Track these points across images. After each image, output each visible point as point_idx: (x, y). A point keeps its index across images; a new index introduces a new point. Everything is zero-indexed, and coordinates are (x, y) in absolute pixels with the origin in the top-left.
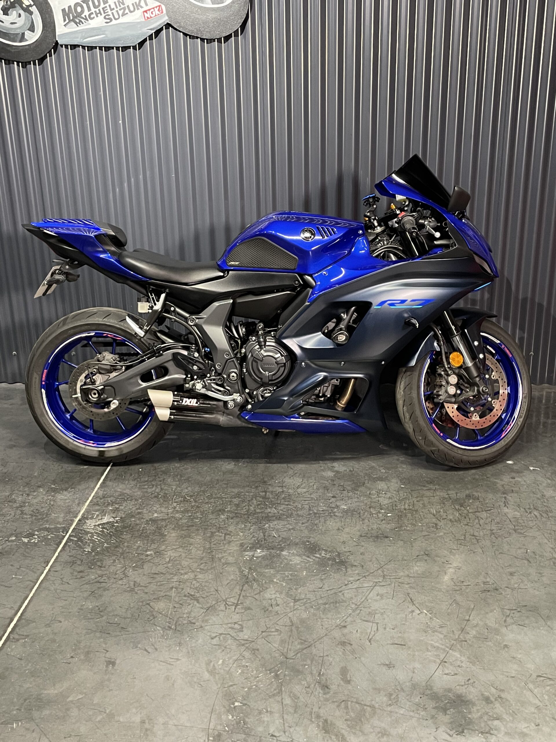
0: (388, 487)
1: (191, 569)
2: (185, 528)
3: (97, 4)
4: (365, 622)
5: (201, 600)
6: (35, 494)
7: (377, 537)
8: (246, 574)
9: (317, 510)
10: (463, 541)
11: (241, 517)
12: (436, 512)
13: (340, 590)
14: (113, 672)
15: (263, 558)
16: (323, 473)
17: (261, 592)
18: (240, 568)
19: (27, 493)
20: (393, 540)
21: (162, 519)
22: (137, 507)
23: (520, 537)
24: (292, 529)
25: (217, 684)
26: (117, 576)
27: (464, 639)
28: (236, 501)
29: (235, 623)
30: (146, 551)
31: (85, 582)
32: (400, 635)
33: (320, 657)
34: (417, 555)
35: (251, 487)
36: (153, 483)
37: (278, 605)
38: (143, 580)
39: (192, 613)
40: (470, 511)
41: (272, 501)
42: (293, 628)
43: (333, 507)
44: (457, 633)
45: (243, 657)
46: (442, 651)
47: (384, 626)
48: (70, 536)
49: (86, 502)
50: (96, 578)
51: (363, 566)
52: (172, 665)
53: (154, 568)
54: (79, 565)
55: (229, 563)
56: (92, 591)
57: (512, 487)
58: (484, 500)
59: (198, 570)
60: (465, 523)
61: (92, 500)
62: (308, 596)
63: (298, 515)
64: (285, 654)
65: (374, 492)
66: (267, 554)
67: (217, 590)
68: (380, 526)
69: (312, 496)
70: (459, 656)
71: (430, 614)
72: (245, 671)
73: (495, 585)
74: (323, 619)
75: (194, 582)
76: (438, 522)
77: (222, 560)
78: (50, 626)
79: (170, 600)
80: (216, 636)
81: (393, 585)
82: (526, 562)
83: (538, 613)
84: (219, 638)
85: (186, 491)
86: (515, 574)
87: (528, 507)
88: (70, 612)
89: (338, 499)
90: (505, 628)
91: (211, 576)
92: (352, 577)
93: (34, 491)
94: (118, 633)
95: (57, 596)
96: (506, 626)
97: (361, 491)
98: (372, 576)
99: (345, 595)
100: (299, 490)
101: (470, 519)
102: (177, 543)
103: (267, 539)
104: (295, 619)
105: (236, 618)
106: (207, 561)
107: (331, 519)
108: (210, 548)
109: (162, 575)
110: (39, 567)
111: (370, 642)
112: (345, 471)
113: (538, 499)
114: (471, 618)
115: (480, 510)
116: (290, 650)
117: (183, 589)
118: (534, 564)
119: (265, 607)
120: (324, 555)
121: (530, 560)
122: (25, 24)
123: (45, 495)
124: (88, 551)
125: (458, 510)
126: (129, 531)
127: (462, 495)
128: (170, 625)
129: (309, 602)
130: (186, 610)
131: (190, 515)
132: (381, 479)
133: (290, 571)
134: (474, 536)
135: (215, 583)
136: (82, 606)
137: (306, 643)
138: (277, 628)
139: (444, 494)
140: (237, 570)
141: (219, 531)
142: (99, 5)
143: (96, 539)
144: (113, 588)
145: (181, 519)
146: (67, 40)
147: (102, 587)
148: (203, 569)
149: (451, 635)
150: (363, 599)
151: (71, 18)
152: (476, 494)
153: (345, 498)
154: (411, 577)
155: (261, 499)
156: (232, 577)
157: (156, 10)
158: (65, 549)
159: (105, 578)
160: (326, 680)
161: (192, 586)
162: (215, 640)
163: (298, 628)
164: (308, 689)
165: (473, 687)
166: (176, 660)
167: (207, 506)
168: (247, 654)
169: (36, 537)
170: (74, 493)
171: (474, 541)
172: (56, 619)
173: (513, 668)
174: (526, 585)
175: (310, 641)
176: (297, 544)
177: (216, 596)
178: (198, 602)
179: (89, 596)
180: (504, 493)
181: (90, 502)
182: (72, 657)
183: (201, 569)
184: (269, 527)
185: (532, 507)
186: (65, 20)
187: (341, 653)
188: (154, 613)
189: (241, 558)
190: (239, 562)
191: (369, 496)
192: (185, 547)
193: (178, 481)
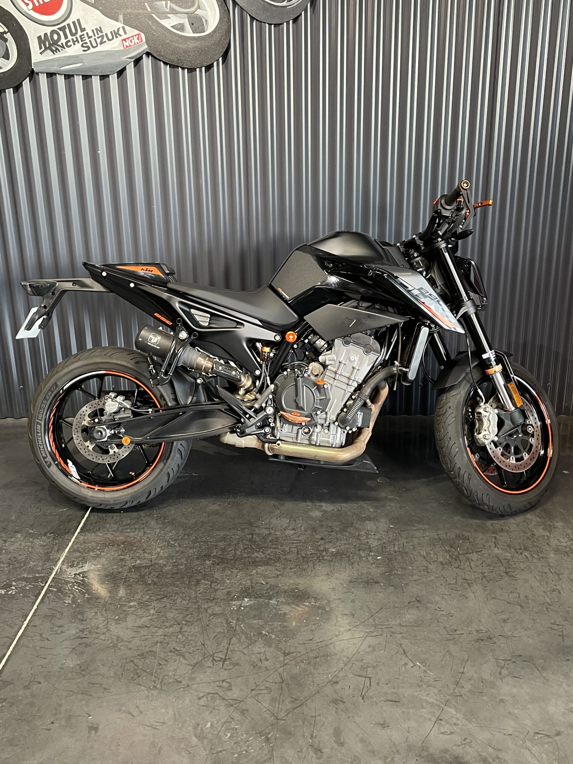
0: (377, 528)
1: (176, 621)
2: (169, 577)
3: (74, 31)
4: (357, 677)
5: (187, 655)
6: (13, 540)
7: (367, 582)
8: (234, 625)
9: (306, 554)
10: (455, 586)
11: (228, 563)
12: (427, 554)
13: (330, 641)
14: (96, 738)
15: (251, 607)
16: (311, 513)
17: (249, 645)
18: (227, 620)
19: (4, 539)
20: (384, 585)
21: (146, 566)
22: (120, 553)
23: (512, 580)
24: (280, 575)
25: (205, 750)
26: (99, 631)
27: (459, 694)
28: (221, 545)
29: (223, 681)
30: (129, 603)
31: (64, 638)
32: (394, 690)
33: (313, 717)
34: (408, 601)
35: (238, 530)
36: (136, 526)
37: (267, 660)
38: (126, 635)
39: (178, 670)
40: (461, 553)
41: (258, 544)
42: (284, 685)
43: (321, 551)
44: (452, 687)
45: (232, 719)
46: (436, 707)
47: (377, 681)
48: (49, 586)
49: (66, 548)
50: (77, 633)
51: (354, 615)
52: (158, 729)
53: (138, 620)
54: (59, 619)
55: (215, 614)
56: (73, 647)
57: (501, 525)
58: (474, 540)
59: (184, 622)
60: (456, 565)
61: (72, 546)
62: (298, 650)
63: (286, 559)
64: (276, 715)
65: (363, 533)
66: (254, 603)
67: (203, 645)
68: (370, 570)
69: (300, 538)
70: (455, 713)
71: (424, 666)
72: (234, 735)
73: (489, 633)
74: (314, 674)
75: (180, 636)
76: (429, 565)
77: (209, 610)
78: (29, 689)
79: (155, 658)
80: (204, 696)
81: (385, 635)
82: (519, 607)
83: (533, 664)
84: (207, 698)
85: (171, 534)
86: (508, 621)
87: (519, 547)
88: (50, 672)
89: (327, 540)
90: (501, 681)
91: (197, 628)
92: (343, 627)
93: (11, 537)
94: (102, 695)
95: (36, 655)
96: (501, 679)
97: (350, 533)
98: (364, 626)
99: (336, 647)
100: (287, 532)
101: (460, 561)
102: (162, 593)
103: (255, 586)
104: (285, 675)
105: (224, 674)
106: (193, 613)
107: (320, 563)
108: (196, 597)
109: (146, 629)
110: (17, 622)
111: (363, 699)
112: (333, 510)
113: (528, 538)
114: (465, 671)
115: (470, 551)
116: (281, 711)
117: (168, 643)
118: (527, 610)
119: (254, 662)
120: (314, 604)
121: (523, 605)
123: (23, 541)
124: (69, 603)
125: (448, 552)
126: (111, 580)
127: (452, 535)
128: (156, 685)
129: (299, 655)
130: (171, 667)
131: (175, 561)
132: (369, 519)
133: (279, 622)
134: (466, 579)
135: (202, 636)
136: (63, 664)
137: (298, 702)
138: (268, 686)
139: (433, 534)
140: (224, 621)
141: (204, 578)
142: (76, 33)
143: (77, 589)
144: (95, 644)
145: (165, 565)
146: (43, 68)
147: (83, 643)
148: (189, 621)
149: (446, 690)
150: (355, 651)
151: (48, 46)
152: (466, 534)
153: (334, 540)
154: (403, 626)
155: (248, 543)
156: (219, 629)
157: (135, 38)
158: (44, 600)
159: (87, 633)
160: (319, 742)
161: (178, 640)
162: (202, 700)
163: (288, 684)
164: (300, 754)
165: (470, 747)
166: (161, 724)
167: (191, 551)
168: (236, 715)
169: (14, 588)
170: (53, 538)
171: (466, 585)
172: (35, 680)
173: (510, 725)
174: (520, 633)
175: (301, 699)
176: (285, 592)
177: (203, 651)
178: (184, 658)
179: (70, 653)
180: (494, 533)
181: (70, 549)
182: (52, 723)
183: (186, 621)
184: (257, 573)
185: (522, 548)
186: (41, 48)
187: (333, 713)
188: (139, 671)
189: (228, 608)
190: (226, 612)
191: (358, 537)
192: (169, 597)
193: (162, 524)
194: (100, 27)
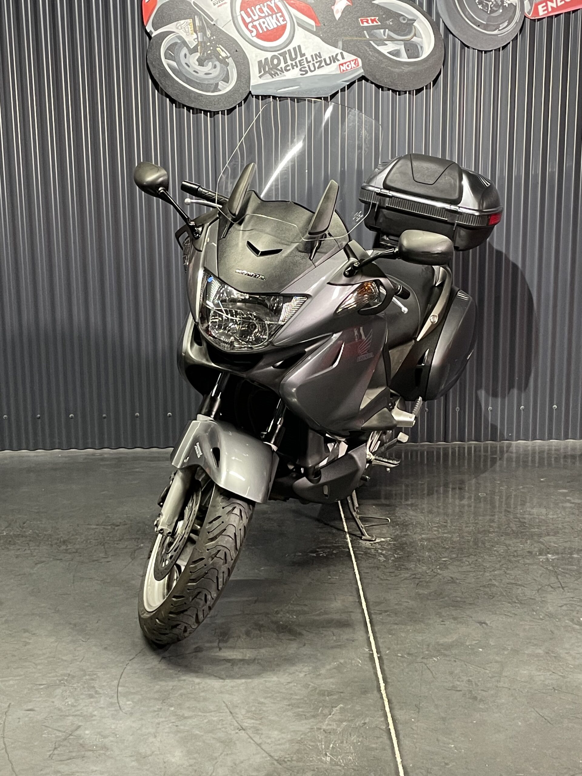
1: (496, 568)
3: (294, 56)
11: (510, 535)
14: (490, 628)
21: (434, 538)
24: (568, 541)
26: (429, 574)
28: (493, 525)
30: (441, 559)
31: (402, 579)
38: (457, 576)
39: (526, 593)
41: (530, 524)
48: (354, 551)
50: (411, 576)
52: (539, 622)
53: (459, 568)
54: (385, 568)
56: (416, 583)
61: (348, 528)
63: (564, 532)
66: (559, 557)
67: (535, 580)
69: (567, 520)
78: (401, 605)
79: (498, 587)
84: (566, 606)
85: (437, 519)
88: (410, 597)
91: (519, 571)
94: (470, 607)
100: (550, 516)
102: (466, 553)
103: (550, 548)
105: (570, 594)
106: (507, 563)
109: (472, 572)
110: (348, 571)
117: (501, 580)
122: (219, 75)
124: (384, 560)
126: (409, 547)
128: (513, 601)
130: (518, 591)
131: (458, 535)
135: (528, 575)
136: (417, 592)
140: (541, 567)
142: (296, 58)
144: (433, 581)
146: (259, 90)
147: (423, 581)
148: (508, 568)
151: (267, 70)
155: (518, 523)
157: (352, 63)
158: (360, 559)
159: (419, 575)
161: (508, 578)
166: (540, 619)
169: (321, 552)
177: (538, 583)
178: (525, 587)
179: (417, 586)
183: (505, 568)
184: (545, 541)
186: (260, 72)
188: (490, 594)
189: (536, 560)
190: (537, 563)
192: (475, 555)
193: (422, 513)
194: (319, 53)
